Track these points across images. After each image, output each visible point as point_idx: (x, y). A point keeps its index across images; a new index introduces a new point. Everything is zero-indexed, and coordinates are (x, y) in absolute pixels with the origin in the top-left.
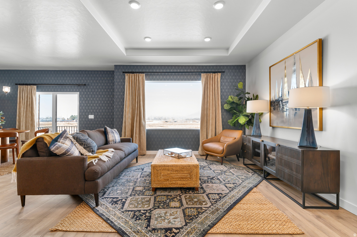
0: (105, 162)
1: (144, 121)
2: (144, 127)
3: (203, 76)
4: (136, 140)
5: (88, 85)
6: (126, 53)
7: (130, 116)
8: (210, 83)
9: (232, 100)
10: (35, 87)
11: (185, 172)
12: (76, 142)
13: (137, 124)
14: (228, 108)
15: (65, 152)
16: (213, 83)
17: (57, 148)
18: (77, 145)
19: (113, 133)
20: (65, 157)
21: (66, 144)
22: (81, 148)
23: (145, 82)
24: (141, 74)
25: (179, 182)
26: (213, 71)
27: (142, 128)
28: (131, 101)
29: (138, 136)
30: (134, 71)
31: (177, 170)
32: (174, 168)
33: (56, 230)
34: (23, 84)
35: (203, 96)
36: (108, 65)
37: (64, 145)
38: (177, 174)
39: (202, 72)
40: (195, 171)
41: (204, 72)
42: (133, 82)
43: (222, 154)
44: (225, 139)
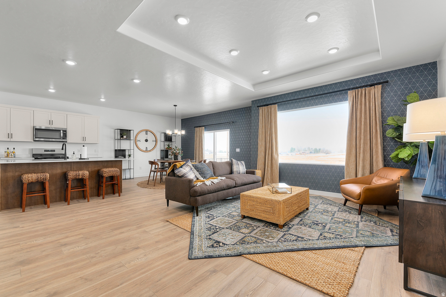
0: (207, 185)
1: (276, 154)
2: (277, 161)
3: (351, 94)
4: (268, 174)
5: (236, 122)
6: (254, 88)
7: (263, 149)
8: (361, 101)
9: (394, 122)
10: (204, 128)
11: (268, 206)
12: (195, 169)
13: (269, 157)
14: (394, 134)
15: (183, 175)
16: (367, 101)
17: (179, 172)
18: (195, 171)
19: (238, 164)
20: (183, 179)
21: (186, 170)
22: (197, 174)
23: (277, 113)
24: (273, 105)
25: (263, 215)
26: (369, 83)
27: (274, 161)
28: (264, 134)
29: (269, 169)
30: (268, 103)
31: (261, 203)
32: (259, 200)
33: (168, 221)
34: (198, 127)
35: (349, 121)
36: (247, 102)
37: (184, 170)
38: (261, 206)
39: (349, 89)
40: (278, 207)
41: (352, 89)
42: (266, 115)
43: (359, 201)
44: (378, 181)
